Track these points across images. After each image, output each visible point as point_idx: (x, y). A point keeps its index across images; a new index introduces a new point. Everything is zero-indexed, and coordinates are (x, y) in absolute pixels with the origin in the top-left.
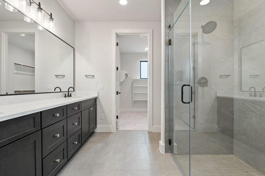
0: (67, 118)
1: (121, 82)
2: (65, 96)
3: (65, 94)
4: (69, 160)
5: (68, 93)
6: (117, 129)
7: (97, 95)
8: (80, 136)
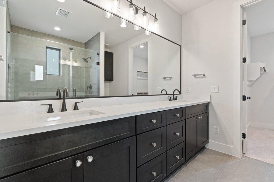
0: (166, 125)
1: (251, 81)
2: (170, 100)
3: (170, 97)
4: (168, 176)
5: (174, 96)
6: (244, 153)
7: (210, 100)
8: (184, 150)
